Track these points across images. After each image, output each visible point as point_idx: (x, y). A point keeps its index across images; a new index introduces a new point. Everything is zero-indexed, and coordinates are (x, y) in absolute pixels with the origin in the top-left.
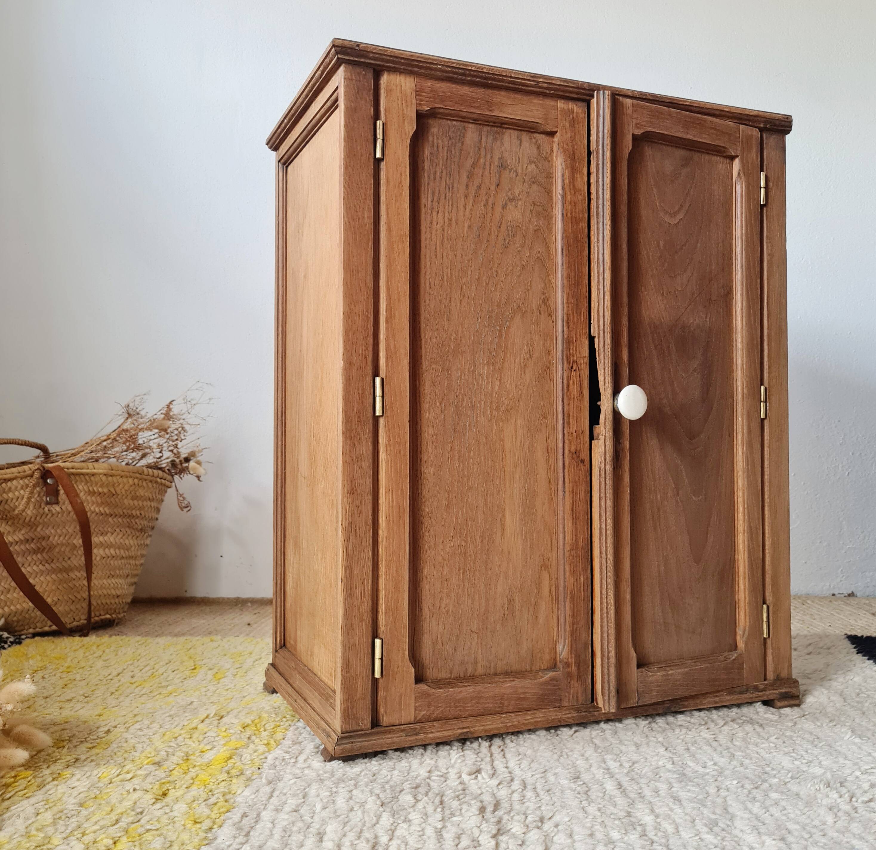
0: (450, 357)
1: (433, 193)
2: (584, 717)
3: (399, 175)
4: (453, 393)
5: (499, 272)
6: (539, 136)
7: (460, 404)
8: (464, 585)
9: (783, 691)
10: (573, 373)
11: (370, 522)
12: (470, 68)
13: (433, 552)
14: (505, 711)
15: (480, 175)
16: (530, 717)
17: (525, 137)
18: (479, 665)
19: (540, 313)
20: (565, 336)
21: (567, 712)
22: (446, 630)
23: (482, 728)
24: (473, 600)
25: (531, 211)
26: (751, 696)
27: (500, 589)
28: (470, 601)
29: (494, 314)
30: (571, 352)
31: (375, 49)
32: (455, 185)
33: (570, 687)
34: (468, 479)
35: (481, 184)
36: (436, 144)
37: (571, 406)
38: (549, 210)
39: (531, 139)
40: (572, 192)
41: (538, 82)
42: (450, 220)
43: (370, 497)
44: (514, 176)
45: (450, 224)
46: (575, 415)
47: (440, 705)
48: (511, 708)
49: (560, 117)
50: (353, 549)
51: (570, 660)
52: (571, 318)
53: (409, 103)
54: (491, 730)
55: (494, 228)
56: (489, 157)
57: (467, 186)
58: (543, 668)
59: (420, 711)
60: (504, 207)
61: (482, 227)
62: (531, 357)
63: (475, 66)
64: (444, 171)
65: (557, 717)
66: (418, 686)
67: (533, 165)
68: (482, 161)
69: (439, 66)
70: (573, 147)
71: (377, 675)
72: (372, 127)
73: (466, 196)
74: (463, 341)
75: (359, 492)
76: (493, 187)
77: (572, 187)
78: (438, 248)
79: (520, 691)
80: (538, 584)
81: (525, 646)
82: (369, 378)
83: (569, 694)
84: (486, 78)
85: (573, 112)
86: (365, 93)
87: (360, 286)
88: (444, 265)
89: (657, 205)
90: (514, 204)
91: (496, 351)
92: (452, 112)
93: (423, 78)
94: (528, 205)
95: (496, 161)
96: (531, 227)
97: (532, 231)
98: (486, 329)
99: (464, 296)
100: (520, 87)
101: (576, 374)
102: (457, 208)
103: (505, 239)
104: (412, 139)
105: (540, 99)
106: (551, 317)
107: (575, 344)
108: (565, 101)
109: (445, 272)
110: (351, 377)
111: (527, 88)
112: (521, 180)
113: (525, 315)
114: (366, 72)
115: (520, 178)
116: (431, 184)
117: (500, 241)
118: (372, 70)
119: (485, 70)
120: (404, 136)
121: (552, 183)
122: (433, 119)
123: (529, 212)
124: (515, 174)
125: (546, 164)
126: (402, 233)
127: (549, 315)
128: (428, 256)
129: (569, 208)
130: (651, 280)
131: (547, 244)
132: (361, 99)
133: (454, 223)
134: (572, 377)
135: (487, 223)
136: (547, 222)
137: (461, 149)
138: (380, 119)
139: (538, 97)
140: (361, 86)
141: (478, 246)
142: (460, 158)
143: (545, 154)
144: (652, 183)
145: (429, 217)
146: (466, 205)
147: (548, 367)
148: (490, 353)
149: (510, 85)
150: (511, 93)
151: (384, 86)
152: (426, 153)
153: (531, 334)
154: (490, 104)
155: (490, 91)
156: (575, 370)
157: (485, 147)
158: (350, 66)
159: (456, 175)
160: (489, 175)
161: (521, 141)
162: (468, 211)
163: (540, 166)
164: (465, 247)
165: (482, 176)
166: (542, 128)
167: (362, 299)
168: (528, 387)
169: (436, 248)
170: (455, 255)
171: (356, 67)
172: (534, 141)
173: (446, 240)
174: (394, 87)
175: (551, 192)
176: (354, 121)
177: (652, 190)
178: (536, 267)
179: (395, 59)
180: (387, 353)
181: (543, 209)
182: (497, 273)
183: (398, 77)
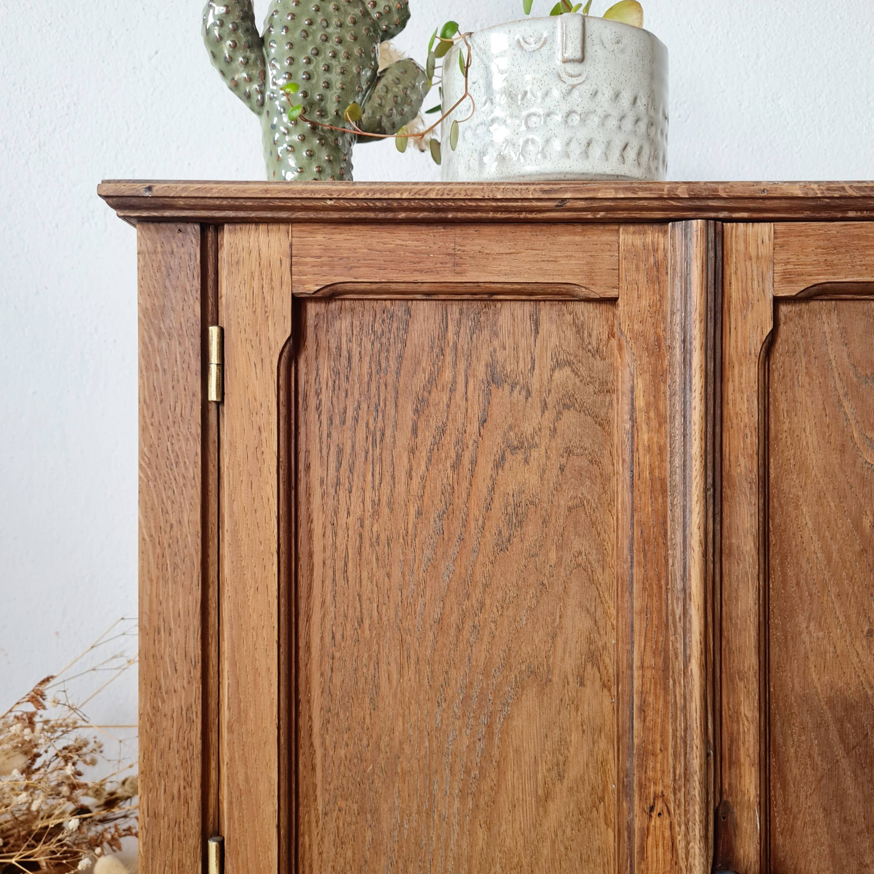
0: (378, 783)
1: (340, 451)
3: (255, 432)
4: (383, 858)
5: (488, 602)
6: (580, 307)
10: (656, 821)
12: (398, 196)
15: (443, 406)
17: (547, 312)
19: (582, 684)
20: (636, 741)
25: (562, 469)
29: (475, 692)
30: (650, 774)
31: (183, 189)
32: (388, 432)
35: (445, 424)
36: (345, 353)
38: (606, 461)
39: (561, 315)
40: (654, 423)
41: (564, 200)
42: (376, 504)
44: (522, 398)
45: (376, 513)
49: (624, 264)
52: (651, 699)
53: (276, 283)
56: (462, 365)
57: (415, 431)
60: (499, 464)
62: (561, 777)
63: (410, 191)
64: (364, 406)
67: (567, 371)
68: (447, 375)
69: (329, 202)
70: (655, 325)
72: (198, 341)
73: (412, 451)
74: (406, 747)
76: (473, 428)
77: (652, 414)
78: (350, 565)
82: (194, 841)
84: (438, 210)
85: (656, 250)
86: (182, 276)
87: (173, 660)
88: (364, 598)
89: (852, 437)
90: (520, 456)
91: (481, 768)
92: (374, 287)
93: (307, 228)
94: (553, 455)
95: (481, 371)
96: (562, 502)
97: (563, 511)
98: (458, 723)
99: (409, 657)
100: (523, 216)
101: (662, 822)
102: (393, 477)
103: (500, 532)
104: (285, 354)
105: (575, 234)
106: (609, 690)
107: (660, 757)
108: (637, 228)
109: (365, 612)
110: (156, 843)
111: (539, 216)
112: (538, 406)
113: (547, 690)
114: (185, 232)
115: (535, 400)
116: (334, 435)
117: (490, 538)
118: (197, 227)
119: (432, 196)
120: (265, 350)
121: (611, 403)
122: (339, 303)
123: (556, 471)
124: (524, 393)
125: (599, 364)
126: (262, 548)
127: (604, 686)
128: (328, 582)
129: (645, 459)
130: (837, 606)
131: (599, 534)
132: (175, 288)
133: (385, 510)
134: (651, 828)
135: (459, 502)
136: (598, 488)
137: (401, 357)
138: (216, 323)
139: (570, 227)
140: (174, 262)
141: (440, 552)
142: (398, 373)
143: (594, 343)
144: (841, 392)
145: (331, 502)
146: (411, 469)
147: (602, 799)
148: (468, 772)
149: (499, 215)
150: (507, 229)
151: (223, 254)
152: (325, 373)
153: (561, 728)
154: (458, 260)
155: (458, 230)
156: (660, 814)
157: (455, 344)
158: (152, 226)
159: (391, 410)
160: (463, 403)
161: (537, 324)
162: (416, 481)
163: (583, 371)
164: (411, 556)
165: (448, 406)
166: (583, 292)
167: (178, 686)
168: (553, 842)
169: (346, 565)
170: (389, 575)
171: (163, 225)
172: (569, 318)
173: (368, 546)
174: (245, 254)
175: (609, 422)
176: (160, 335)
177: (841, 405)
178: (574, 587)
179: (232, 202)
180: (230, 793)
181: (591, 462)
182: (482, 605)
183: (252, 233)
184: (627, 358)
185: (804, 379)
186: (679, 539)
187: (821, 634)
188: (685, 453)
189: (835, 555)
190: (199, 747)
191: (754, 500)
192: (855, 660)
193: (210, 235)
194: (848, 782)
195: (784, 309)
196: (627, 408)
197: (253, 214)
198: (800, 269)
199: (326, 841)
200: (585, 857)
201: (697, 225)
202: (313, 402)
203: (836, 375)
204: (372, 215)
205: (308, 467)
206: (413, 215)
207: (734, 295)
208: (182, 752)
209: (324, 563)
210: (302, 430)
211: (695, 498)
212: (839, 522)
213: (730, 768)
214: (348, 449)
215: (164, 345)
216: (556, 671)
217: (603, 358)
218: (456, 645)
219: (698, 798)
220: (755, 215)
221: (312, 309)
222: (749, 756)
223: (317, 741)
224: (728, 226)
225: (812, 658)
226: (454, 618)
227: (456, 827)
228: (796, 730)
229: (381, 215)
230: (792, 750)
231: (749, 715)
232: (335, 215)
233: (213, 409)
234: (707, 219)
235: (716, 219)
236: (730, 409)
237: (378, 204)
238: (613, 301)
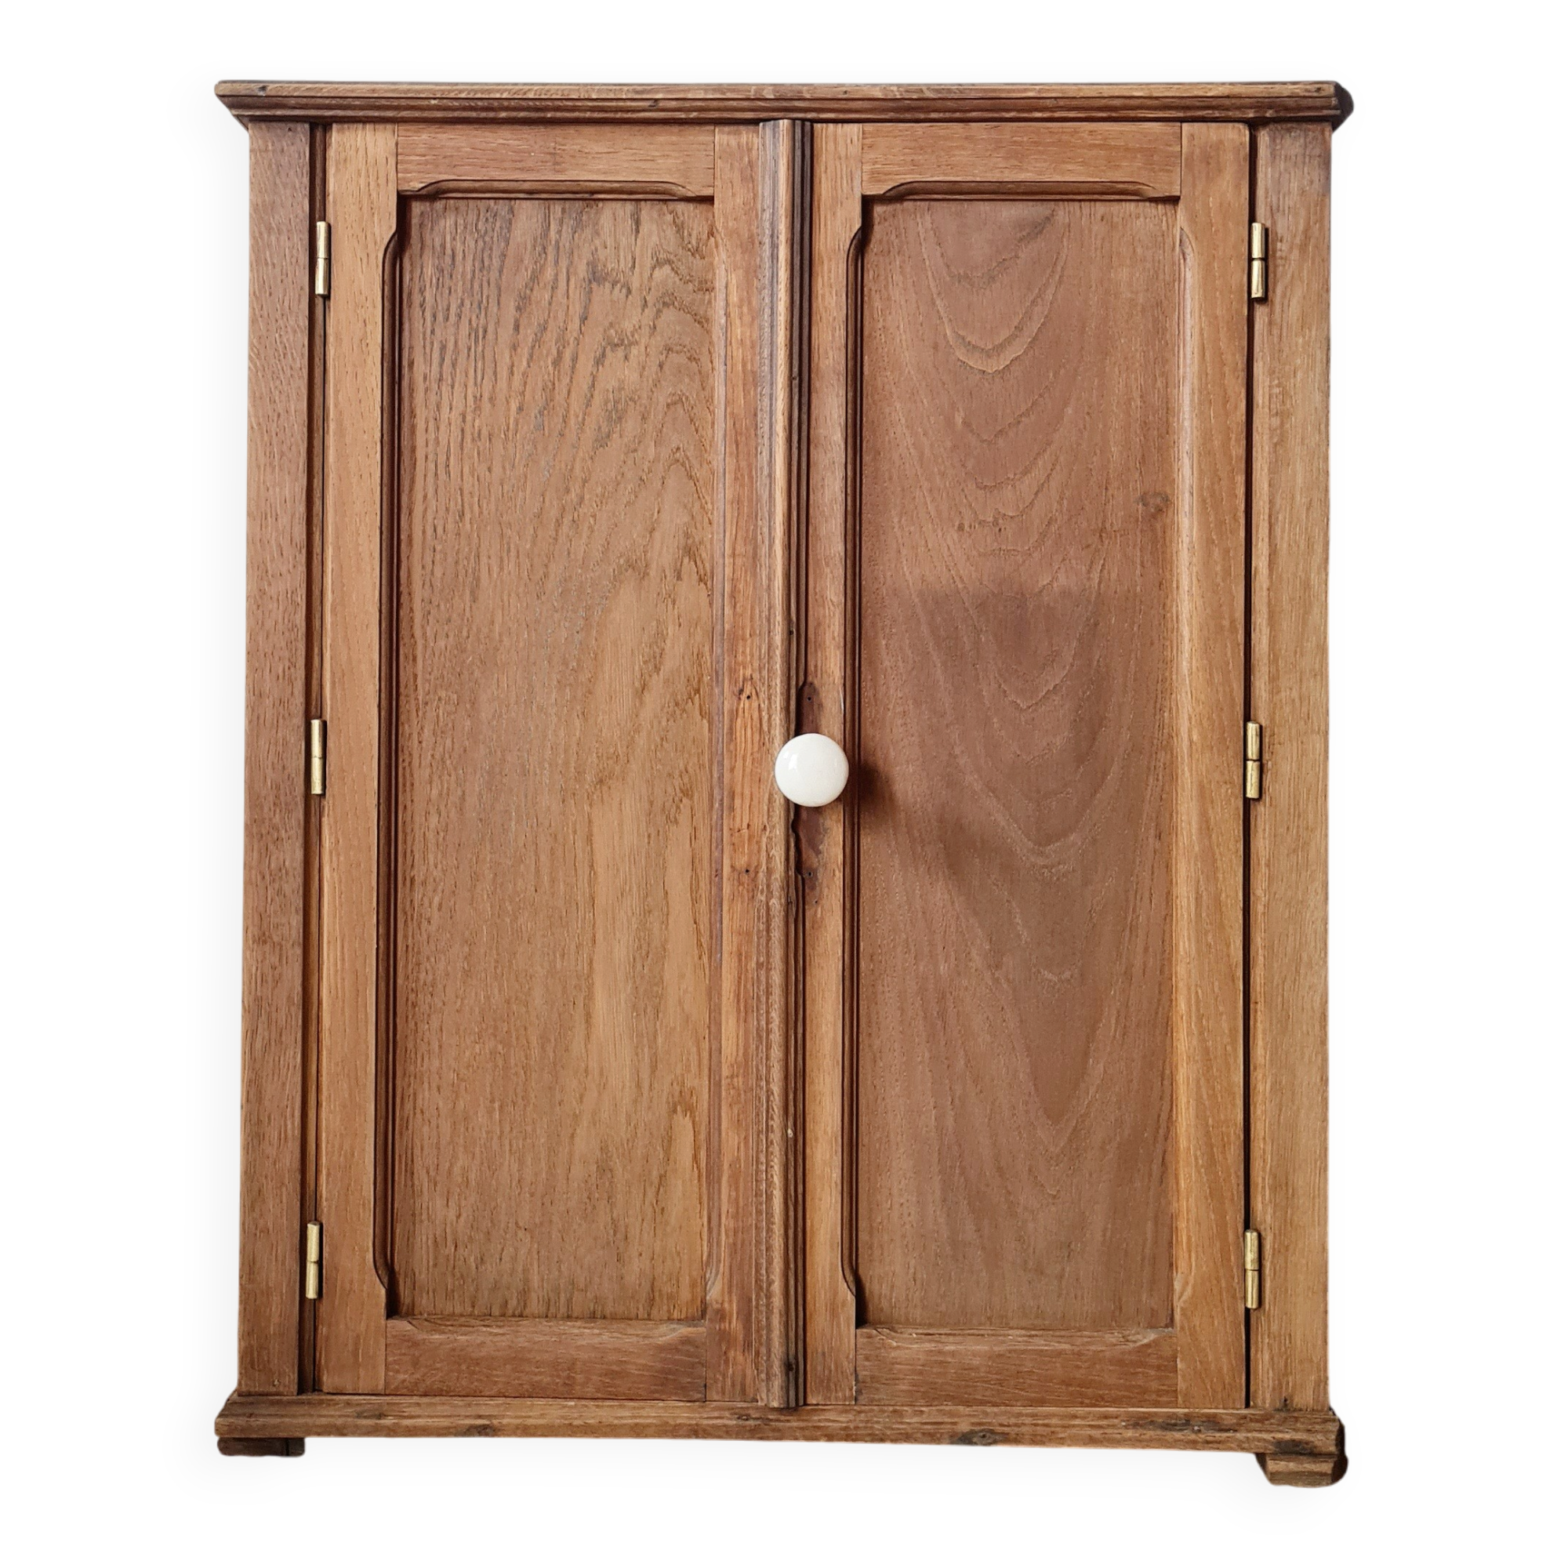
0: (477, 674)
1: (443, 348)
2: (753, 1430)
3: (361, 324)
4: (482, 746)
5: (587, 497)
6: (681, 207)
7: (497, 770)
8: (502, 1132)
9: (1287, 1437)
10: (744, 704)
11: (297, 998)
12: (497, 94)
13: (436, 1063)
14: (579, 1394)
15: (544, 303)
16: (627, 1414)
17: (648, 212)
18: (534, 1296)
19: (679, 578)
20: (727, 626)
21: (716, 1414)
22: (462, 1219)
23: (519, 1421)
24: (521, 1162)
25: (661, 366)
26: (1193, 1437)
27: (580, 1145)
28: (515, 1167)
29: (574, 586)
30: (740, 658)
31: (295, 89)
32: (491, 329)
33: (727, 1362)
34: (515, 919)
35: (546, 322)
36: (449, 251)
37: (738, 772)
38: (705, 359)
39: (661, 214)
40: (747, 319)
41: (656, 100)
42: (478, 399)
43: (299, 951)
44: (623, 295)
45: (478, 408)
46: (747, 792)
47: (438, 1365)
48: (590, 1390)
49: (719, 163)
50: (266, 1048)
51: (726, 1305)
52: (741, 586)
53: (382, 181)
54: (536, 1427)
55: (576, 406)
56: (564, 263)
57: (517, 328)
58: (676, 1315)
59: (398, 1372)
60: (599, 361)
61: (547, 408)
62: (657, 669)
64: (467, 303)
65: (688, 1422)
66: (392, 1323)
67: (667, 269)
68: (549, 273)
69: (433, 102)
70: (748, 223)
71: (311, 1293)
72: (306, 236)
73: (514, 348)
74: (506, 641)
75: (276, 939)
76: (575, 324)
77: (745, 310)
78: (452, 459)
79: (612, 1357)
80: (669, 1141)
81: (636, 1268)
82: (299, 720)
83: (724, 1376)
85: (750, 150)
86: (292, 173)
87: (280, 546)
88: (466, 492)
89: (945, 335)
90: (620, 353)
91: (579, 661)
92: (477, 185)
93: (413, 127)
94: (652, 351)
95: (582, 270)
96: (661, 399)
97: (662, 407)
98: (557, 616)
99: (509, 551)
100: (619, 115)
101: (750, 705)
102: (495, 373)
103: (600, 428)
104: (389, 250)
105: (672, 134)
106: (706, 584)
107: (749, 642)
108: (733, 128)
109: (467, 507)
110: (262, 721)
111: (635, 115)
112: (640, 303)
113: (645, 583)
114: (295, 131)
115: (636, 299)
116: (438, 331)
117: (589, 433)
118: (307, 126)
119: (531, 96)
120: (371, 245)
121: (710, 302)
122: (443, 202)
123: (655, 368)
124: (624, 291)
125: (698, 262)
126: (366, 437)
127: (701, 580)
128: (431, 475)
129: (738, 354)
130: (928, 500)
131: (697, 431)
132: (285, 186)
133: (486, 405)
134: (741, 711)
135: (560, 397)
136: (697, 384)
137: (504, 255)
138: (324, 219)
139: (667, 128)
140: (285, 161)
141: (540, 449)
142: (501, 272)
143: (694, 242)
144: (934, 290)
145: (433, 398)
146: (513, 366)
147: (697, 691)
148: (565, 663)
149: (596, 115)
150: (607, 129)
151: (331, 153)
152: (429, 270)
153: (658, 621)
154: (558, 159)
155: (557, 132)
156: (748, 697)
157: (557, 242)
158: (263, 126)
159: (493, 308)
160: (565, 301)
161: (638, 223)
162: (517, 378)
163: (683, 270)
164: (511, 451)
165: (550, 304)
166: (681, 191)
167: (284, 570)
168: (649, 733)
169: (448, 459)
170: (490, 469)
171: (274, 124)
172: (669, 218)
173: (469, 441)
174: (352, 153)
175: (707, 320)
176: (269, 229)
177: (934, 303)
178: (671, 482)
179: (341, 101)
180: (333, 674)
181: (689, 359)
182: (582, 499)
183: (360, 133)
184: (724, 256)
185: (898, 278)
186: (766, 428)
187: (912, 529)
188: (772, 343)
189: (927, 451)
190: (303, 629)
191: (842, 392)
192: (946, 553)
193: (319, 135)
194: (939, 674)
195: (879, 210)
196: (722, 304)
197: (361, 113)
198: (888, 168)
199: (426, 731)
200: (679, 747)
201: (784, 124)
202: (417, 299)
203: (930, 273)
204: (474, 114)
205: (411, 364)
206: (514, 114)
207: (824, 192)
208: (287, 634)
209: (426, 457)
210: (406, 326)
211: (780, 386)
212: (932, 418)
213: (816, 651)
214: (451, 346)
215: (273, 238)
216: (654, 566)
217: (703, 258)
218: (556, 539)
219: (779, 672)
220: (841, 116)
221: (417, 208)
222: (834, 638)
223: (418, 633)
224: (818, 126)
225: (904, 552)
226: (554, 513)
227: (555, 719)
228: (888, 622)
229: (483, 115)
230: (884, 642)
231: (835, 599)
232: (439, 114)
233: (319, 302)
234: (794, 120)
235: (803, 120)
236: (819, 304)
237: (480, 103)
238: (709, 200)
